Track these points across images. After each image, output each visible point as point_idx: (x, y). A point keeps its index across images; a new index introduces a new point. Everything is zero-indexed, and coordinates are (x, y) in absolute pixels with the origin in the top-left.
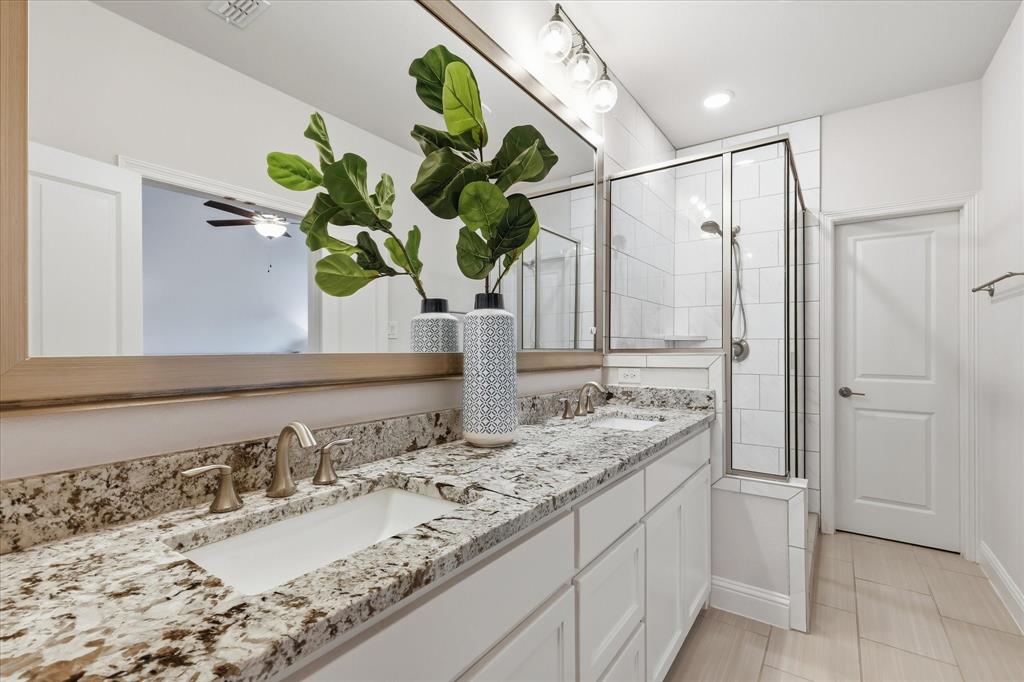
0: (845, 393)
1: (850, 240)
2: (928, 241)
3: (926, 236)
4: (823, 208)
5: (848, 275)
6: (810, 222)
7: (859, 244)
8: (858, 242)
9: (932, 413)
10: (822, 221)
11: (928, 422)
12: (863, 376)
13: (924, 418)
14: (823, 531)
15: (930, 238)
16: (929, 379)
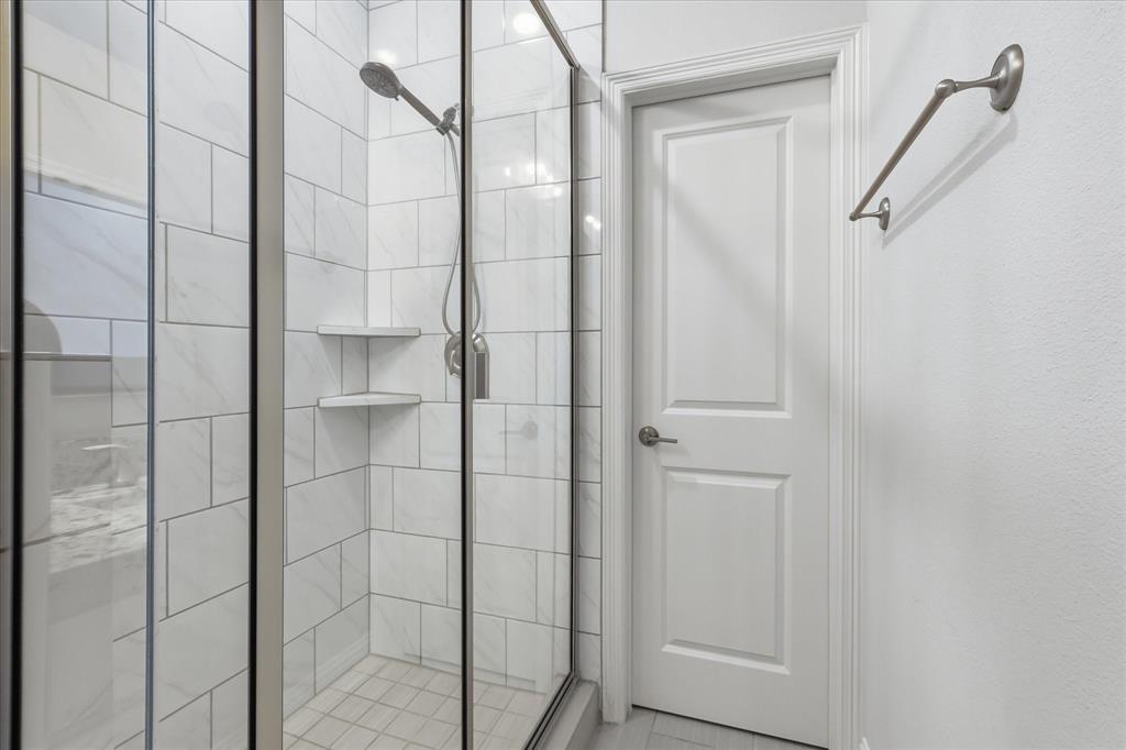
0: (649, 438)
1: (658, 135)
2: (781, 136)
3: (780, 127)
4: (608, 68)
5: (654, 203)
6: (588, 95)
7: (672, 144)
8: (670, 142)
9: (785, 477)
10: (605, 93)
11: (779, 492)
12: (679, 403)
13: (772, 485)
14: (606, 718)
15: (784, 129)
16: (781, 409)
